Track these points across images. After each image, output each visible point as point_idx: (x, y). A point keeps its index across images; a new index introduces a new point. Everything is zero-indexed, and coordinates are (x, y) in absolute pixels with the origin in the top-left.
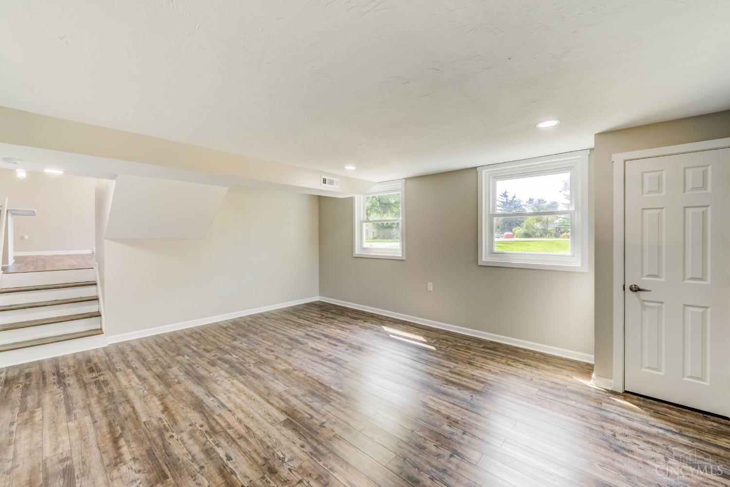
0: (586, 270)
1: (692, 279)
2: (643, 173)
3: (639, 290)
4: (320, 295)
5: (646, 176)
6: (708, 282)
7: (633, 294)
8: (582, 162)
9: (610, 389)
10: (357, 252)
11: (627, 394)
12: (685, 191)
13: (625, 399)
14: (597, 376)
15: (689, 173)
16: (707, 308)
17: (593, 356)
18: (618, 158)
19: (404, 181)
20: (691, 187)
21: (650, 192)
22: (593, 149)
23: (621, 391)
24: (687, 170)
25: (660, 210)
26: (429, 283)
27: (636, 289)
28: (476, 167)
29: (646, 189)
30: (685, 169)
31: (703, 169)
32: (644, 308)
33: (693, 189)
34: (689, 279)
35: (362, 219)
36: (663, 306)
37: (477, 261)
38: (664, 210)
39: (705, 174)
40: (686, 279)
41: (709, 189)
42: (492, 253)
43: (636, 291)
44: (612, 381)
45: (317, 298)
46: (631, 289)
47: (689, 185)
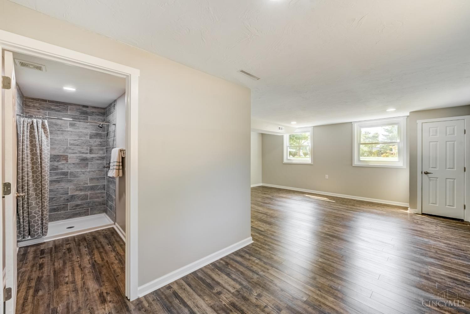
0: (405, 167)
1: (449, 168)
2: (430, 128)
3: (428, 173)
4: (262, 183)
5: (431, 129)
6: (455, 170)
7: (426, 175)
8: (403, 122)
9: (416, 213)
10: (285, 161)
11: (423, 214)
12: (446, 135)
13: (422, 215)
14: (410, 208)
15: (448, 128)
16: (455, 179)
17: (409, 204)
18: (419, 122)
19: (313, 127)
20: (448, 134)
21: (432, 135)
22: (409, 116)
23: (421, 214)
24: (447, 128)
25: (436, 142)
26: (326, 175)
27: (426, 173)
28: (351, 122)
29: (431, 134)
30: (446, 127)
31: (453, 127)
32: (430, 180)
33: (449, 135)
34: (448, 169)
35: (287, 145)
36: (438, 179)
37: (352, 165)
38: (438, 143)
39: (454, 129)
40: (447, 168)
41: (456, 135)
42: (360, 161)
43: (427, 174)
44: (417, 210)
45: (261, 184)
46: (425, 173)
47: (448, 133)
